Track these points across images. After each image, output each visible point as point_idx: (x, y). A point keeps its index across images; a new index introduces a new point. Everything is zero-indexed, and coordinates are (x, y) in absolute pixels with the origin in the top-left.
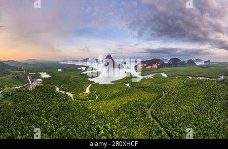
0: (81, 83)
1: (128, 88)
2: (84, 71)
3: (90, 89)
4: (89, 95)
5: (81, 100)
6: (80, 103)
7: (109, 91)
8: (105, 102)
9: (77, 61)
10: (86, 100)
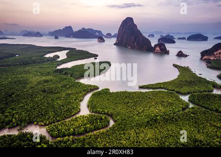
0: (64, 94)
1: (187, 106)
2: (64, 62)
3: (91, 106)
4: (91, 120)
5: (74, 134)
6: (73, 142)
7: (140, 109)
8: (132, 132)
9: (38, 35)
10: (86, 131)
